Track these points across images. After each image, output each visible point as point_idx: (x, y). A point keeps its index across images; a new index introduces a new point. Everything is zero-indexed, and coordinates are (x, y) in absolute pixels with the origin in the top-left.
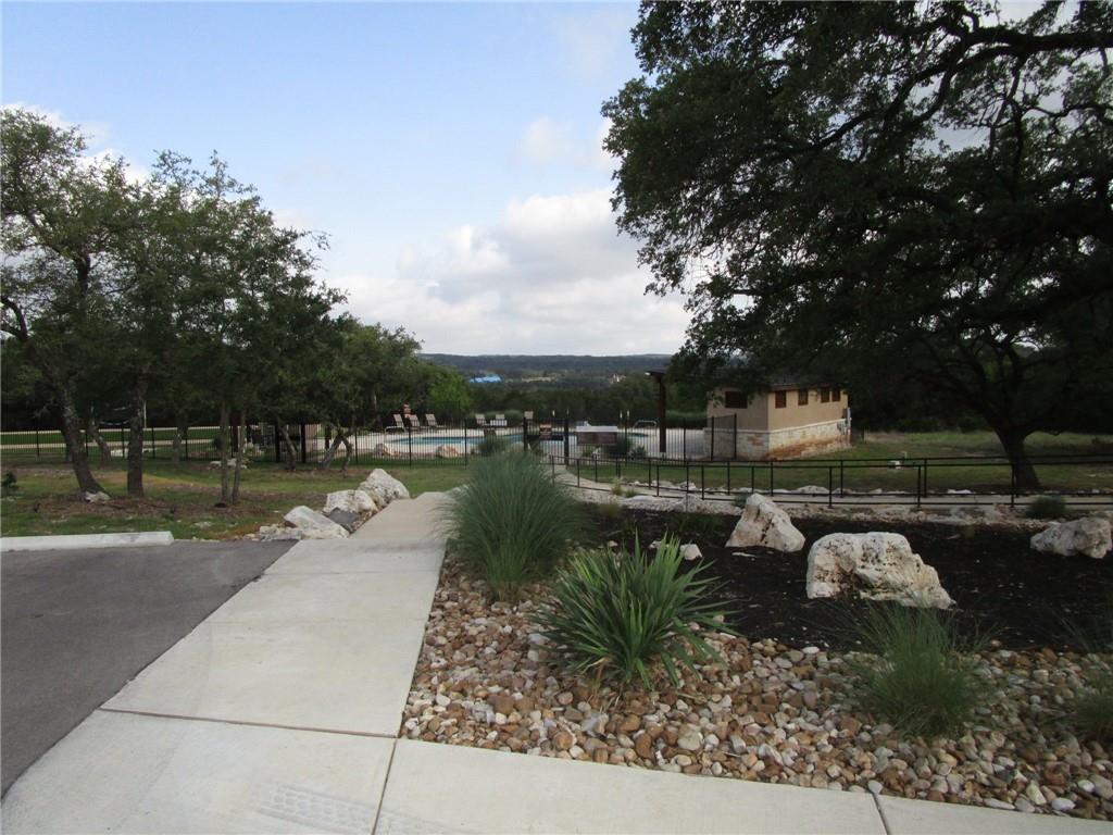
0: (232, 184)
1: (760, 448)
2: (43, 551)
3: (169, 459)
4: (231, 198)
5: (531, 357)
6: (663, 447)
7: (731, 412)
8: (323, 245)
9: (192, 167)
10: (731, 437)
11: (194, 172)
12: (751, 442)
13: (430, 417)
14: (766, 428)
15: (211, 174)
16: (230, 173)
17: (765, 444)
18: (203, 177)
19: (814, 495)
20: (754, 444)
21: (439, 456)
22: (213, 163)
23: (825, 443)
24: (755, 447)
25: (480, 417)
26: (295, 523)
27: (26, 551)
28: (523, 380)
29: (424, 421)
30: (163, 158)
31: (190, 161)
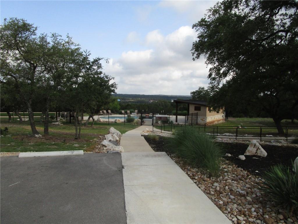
0: (72, 43)
1: (204, 122)
2: (44, 157)
3: (39, 122)
4: (73, 47)
5: (128, 95)
6: (176, 121)
7: (196, 112)
8: (108, 62)
9: (61, 38)
10: (196, 119)
11: (62, 39)
12: (201, 120)
13: (109, 111)
14: (206, 116)
15: (67, 40)
16: (73, 40)
17: (205, 121)
18: (65, 41)
19: (229, 136)
20: (202, 121)
21: (115, 122)
22: (67, 37)
23: (219, 121)
24: (203, 122)
25: (123, 112)
26: (106, 145)
27: (39, 157)
28: (126, 101)
29: (107, 112)
30: (53, 35)
31: (61, 36)
